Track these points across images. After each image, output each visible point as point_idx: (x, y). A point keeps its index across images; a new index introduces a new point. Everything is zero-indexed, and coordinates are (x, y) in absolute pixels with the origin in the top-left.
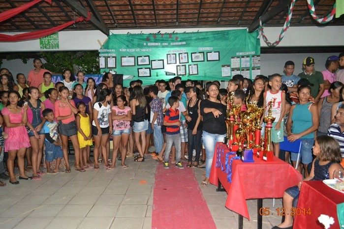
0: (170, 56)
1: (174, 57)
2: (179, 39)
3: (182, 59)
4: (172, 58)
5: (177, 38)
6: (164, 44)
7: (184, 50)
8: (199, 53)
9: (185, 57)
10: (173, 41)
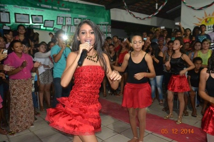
0: (60, 18)
1: (62, 20)
2: (64, 6)
3: (67, 21)
4: (61, 20)
5: (63, 5)
6: (54, 8)
7: (69, 15)
8: (79, 18)
9: (70, 20)
10: (60, 7)
